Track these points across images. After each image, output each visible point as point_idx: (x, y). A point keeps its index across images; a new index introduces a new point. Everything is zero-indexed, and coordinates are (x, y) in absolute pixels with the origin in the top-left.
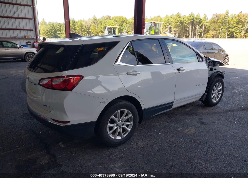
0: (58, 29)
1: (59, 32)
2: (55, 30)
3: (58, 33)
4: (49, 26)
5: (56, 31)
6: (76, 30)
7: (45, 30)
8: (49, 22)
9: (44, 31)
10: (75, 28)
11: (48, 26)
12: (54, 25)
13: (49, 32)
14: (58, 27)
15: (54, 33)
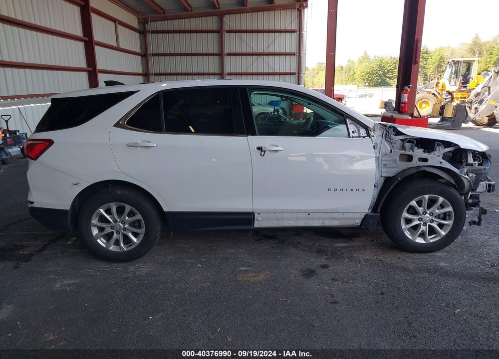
0: (390, 68)
1: (391, 76)
2: (383, 72)
3: (389, 78)
4: (373, 65)
5: (385, 74)
6: (426, 68)
7: (363, 72)
8: (375, 57)
9: (362, 75)
10: (426, 64)
11: (371, 65)
12: (384, 61)
13: (372, 74)
14: (390, 66)
15: (381, 78)
